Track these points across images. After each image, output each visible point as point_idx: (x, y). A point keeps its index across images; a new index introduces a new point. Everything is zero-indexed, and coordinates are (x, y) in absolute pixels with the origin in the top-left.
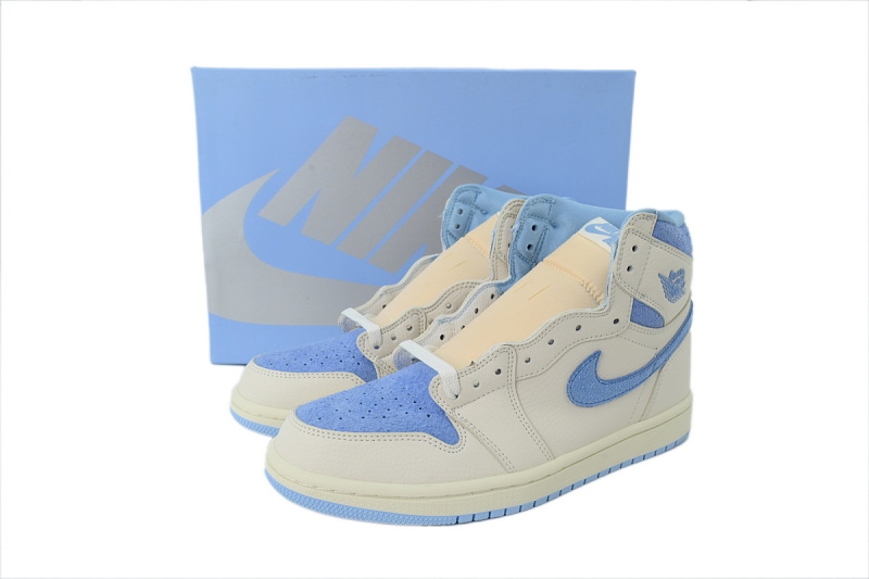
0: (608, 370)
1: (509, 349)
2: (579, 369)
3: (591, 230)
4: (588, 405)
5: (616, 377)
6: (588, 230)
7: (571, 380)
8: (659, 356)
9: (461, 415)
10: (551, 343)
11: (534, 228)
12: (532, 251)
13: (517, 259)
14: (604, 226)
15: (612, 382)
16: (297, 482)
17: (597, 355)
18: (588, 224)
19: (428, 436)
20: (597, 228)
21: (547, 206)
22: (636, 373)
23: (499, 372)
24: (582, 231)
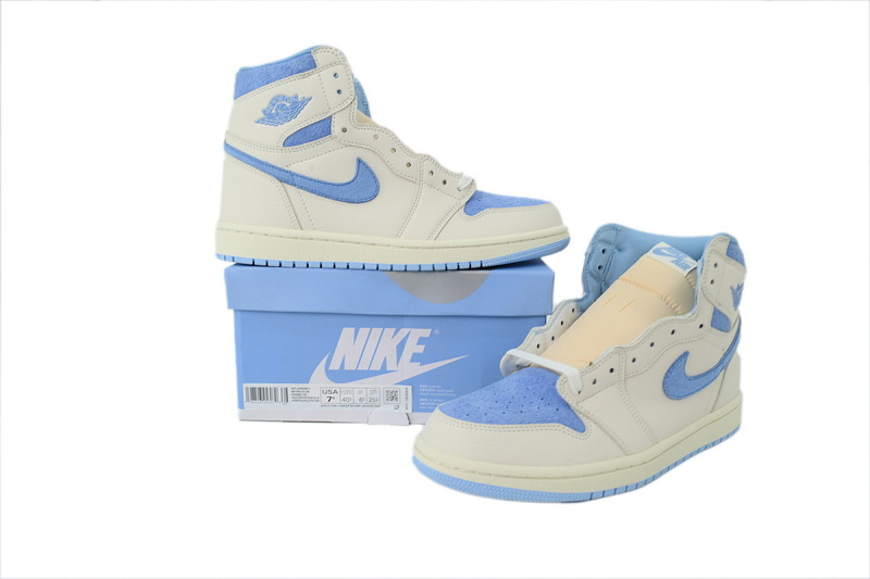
0: (693, 368)
1: (620, 350)
2: (673, 366)
3: (658, 252)
4: (679, 398)
5: (696, 374)
6: (656, 252)
7: (666, 376)
8: (726, 355)
9: (583, 407)
10: (652, 344)
11: (603, 251)
12: (602, 271)
13: (590, 279)
14: (668, 249)
15: (696, 377)
16: (442, 464)
17: (686, 354)
18: (654, 248)
19: (562, 426)
20: (663, 251)
21: (614, 232)
22: (711, 370)
23: (612, 370)
24: (650, 254)
